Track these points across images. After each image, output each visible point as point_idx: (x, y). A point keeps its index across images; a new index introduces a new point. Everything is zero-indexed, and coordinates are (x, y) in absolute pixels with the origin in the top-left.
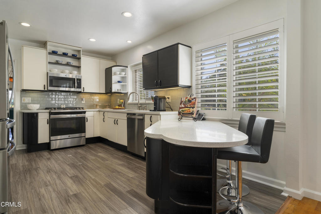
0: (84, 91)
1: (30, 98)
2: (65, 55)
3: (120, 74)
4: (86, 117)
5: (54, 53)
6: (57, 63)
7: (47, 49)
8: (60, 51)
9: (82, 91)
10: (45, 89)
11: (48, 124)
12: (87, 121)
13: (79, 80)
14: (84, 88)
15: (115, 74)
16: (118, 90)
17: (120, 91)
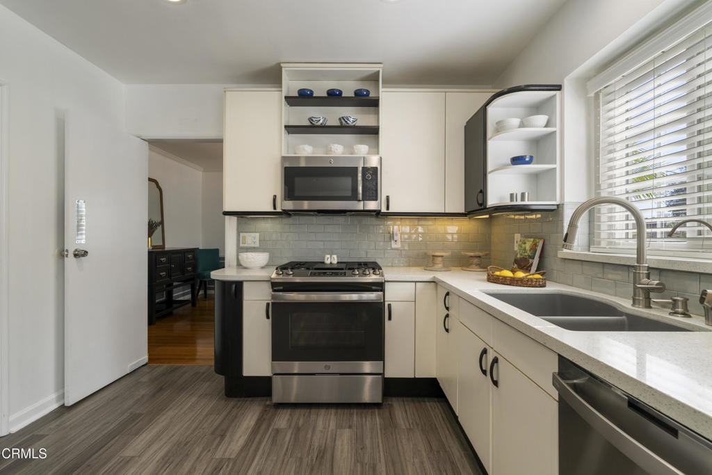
0: (388, 208)
1: (258, 234)
2: (334, 97)
3: (522, 125)
4: (386, 304)
5: (303, 98)
6: (313, 128)
7: (281, 87)
8: (320, 88)
9: (384, 210)
10: (275, 208)
11: (268, 317)
12: (390, 318)
13: (372, 175)
14: (388, 198)
16: (512, 195)
17: (523, 199)
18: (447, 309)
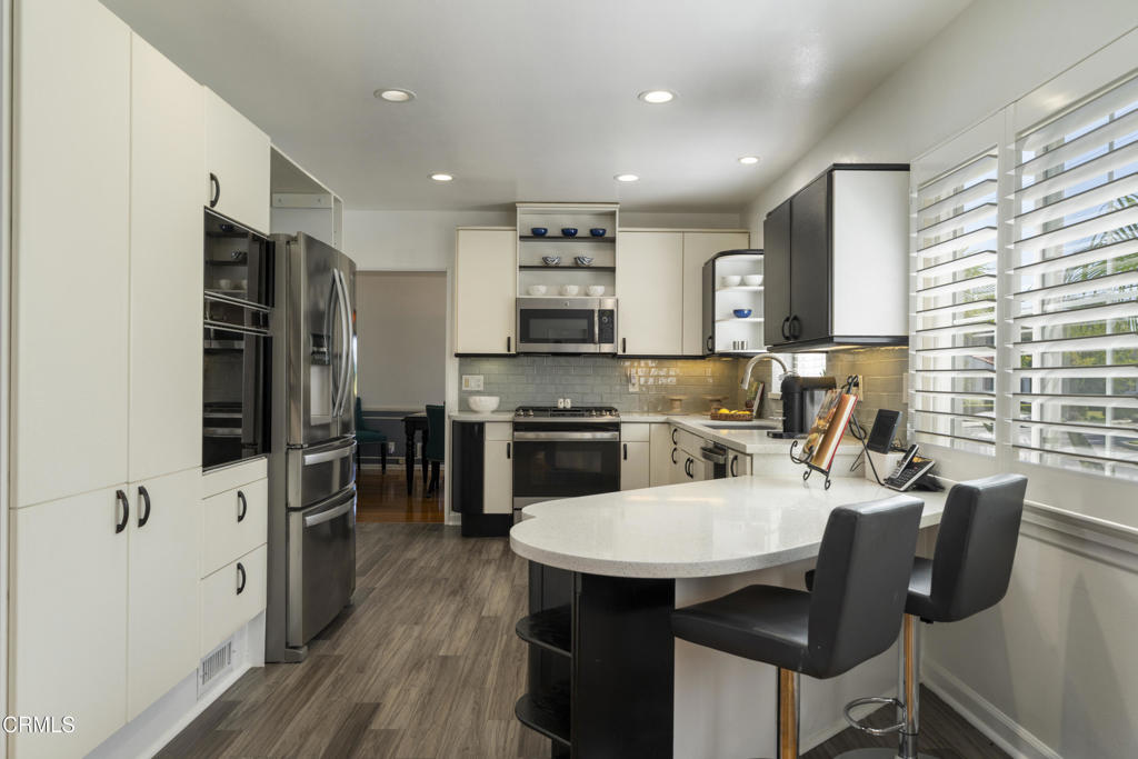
0: (624, 351)
1: (482, 377)
2: (569, 234)
3: (743, 283)
4: (622, 444)
5: (538, 234)
6: (546, 265)
7: (516, 225)
8: (554, 224)
9: (620, 352)
10: (509, 350)
11: (509, 457)
12: (625, 458)
13: (608, 317)
14: (624, 340)
15: (725, 285)
16: (734, 343)
17: (742, 348)
18: (675, 443)
